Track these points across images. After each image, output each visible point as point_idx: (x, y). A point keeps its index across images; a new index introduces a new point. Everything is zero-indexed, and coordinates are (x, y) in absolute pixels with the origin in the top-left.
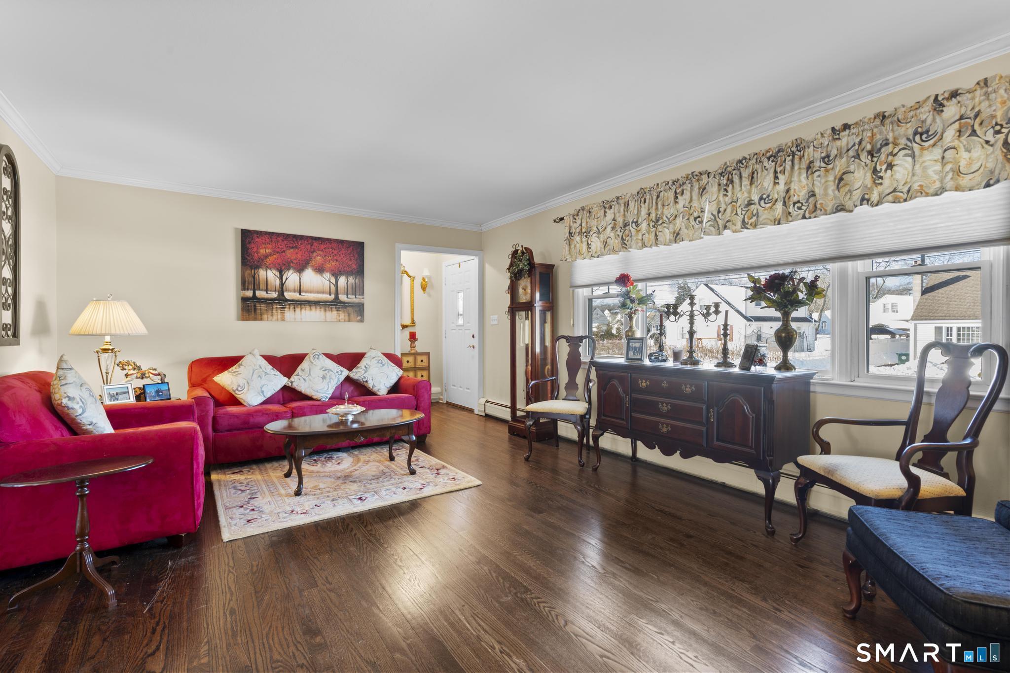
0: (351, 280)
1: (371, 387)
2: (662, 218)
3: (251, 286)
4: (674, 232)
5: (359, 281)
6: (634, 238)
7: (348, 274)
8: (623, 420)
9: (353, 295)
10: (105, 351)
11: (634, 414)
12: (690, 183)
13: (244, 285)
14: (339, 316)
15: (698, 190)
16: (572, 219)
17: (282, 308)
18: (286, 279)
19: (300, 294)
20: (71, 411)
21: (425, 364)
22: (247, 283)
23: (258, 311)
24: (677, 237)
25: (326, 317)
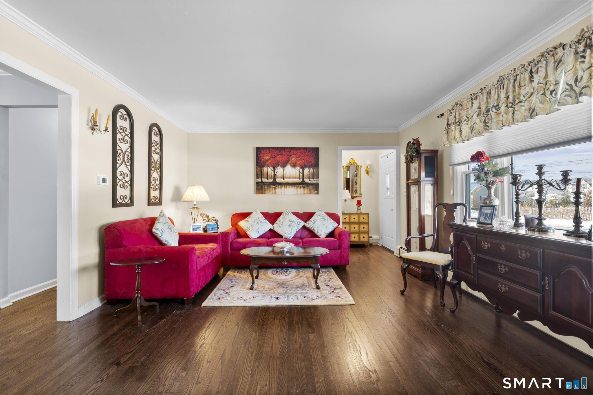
0: (311, 170)
1: (316, 233)
2: (518, 98)
3: (260, 176)
4: (530, 109)
5: (316, 170)
6: (495, 120)
7: (309, 167)
8: (471, 274)
9: (312, 178)
10: (194, 208)
11: (479, 272)
12: (545, 60)
13: (257, 177)
14: (305, 191)
15: (553, 65)
16: (449, 112)
17: (275, 187)
18: (277, 171)
19: (284, 180)
20: (157, 235)
21: (366, 220)
22: (258, 175)
23: (264, 189)
24: (532, 113)
25: (297, 192)
